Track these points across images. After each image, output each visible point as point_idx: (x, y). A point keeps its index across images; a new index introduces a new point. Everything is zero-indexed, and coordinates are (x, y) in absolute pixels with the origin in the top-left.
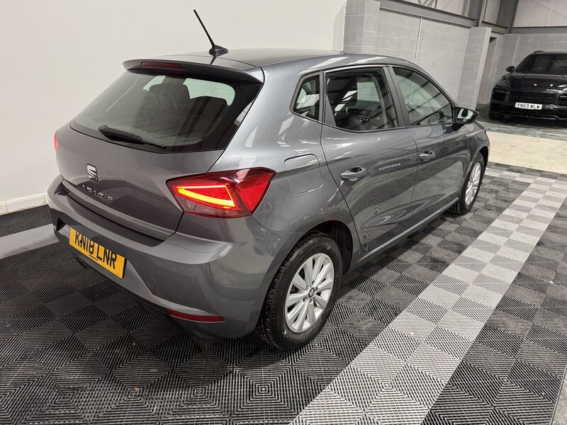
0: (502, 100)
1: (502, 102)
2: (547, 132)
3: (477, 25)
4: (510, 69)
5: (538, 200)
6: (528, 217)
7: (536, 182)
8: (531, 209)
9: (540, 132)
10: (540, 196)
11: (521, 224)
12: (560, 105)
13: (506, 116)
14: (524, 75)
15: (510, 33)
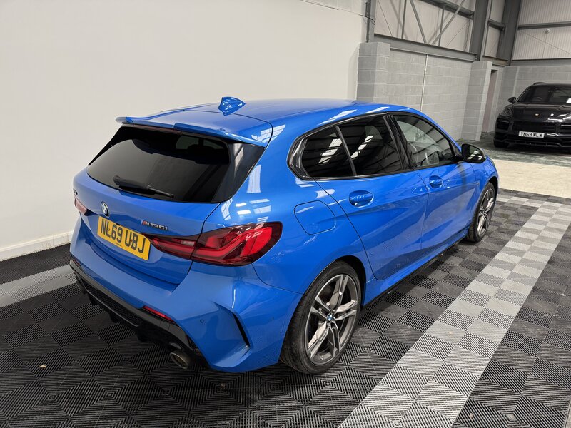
0: (507, 129)
1: (506, 131)
2: (550, 159)
3: (479, 60)
4: (512, 100)
5: (547, 223)
6: (538, 239)
7: (544, 207)
8: (540, 231)
9: (543, 159)
10: (547, 219)
11: (533, 245)
12: (561, 133)
13: (510, 144)
14: (526, 105)
15: (510, 65)
